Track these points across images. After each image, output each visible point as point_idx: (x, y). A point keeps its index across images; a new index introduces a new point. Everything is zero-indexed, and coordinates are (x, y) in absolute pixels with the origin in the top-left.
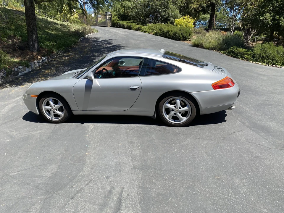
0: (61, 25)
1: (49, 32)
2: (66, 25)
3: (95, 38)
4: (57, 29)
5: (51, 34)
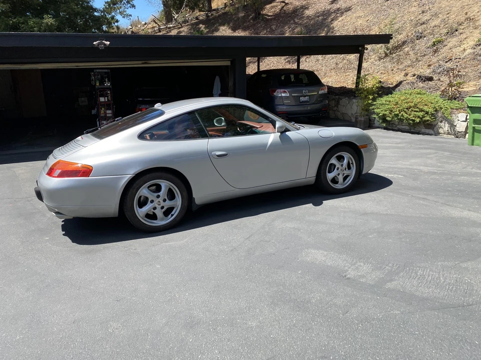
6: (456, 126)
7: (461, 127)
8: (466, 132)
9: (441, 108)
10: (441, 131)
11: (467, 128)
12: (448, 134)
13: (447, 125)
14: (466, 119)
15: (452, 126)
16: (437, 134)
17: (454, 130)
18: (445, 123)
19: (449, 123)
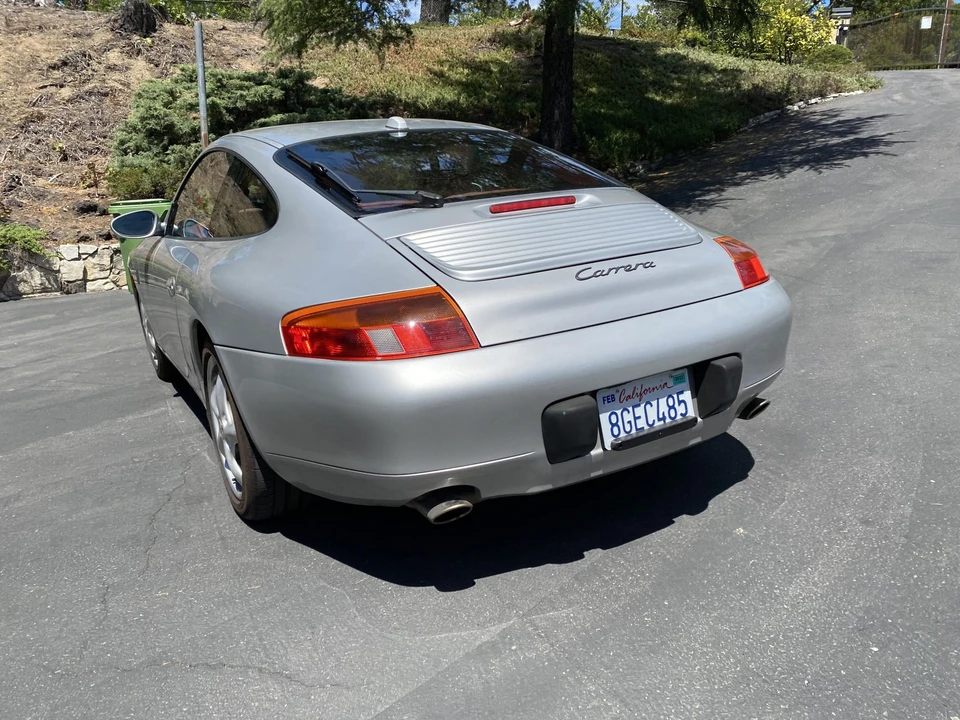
0: (724, 71)
1: (658, 98)
2: (741, 71)
3: (823, 113)
4: (693, 88)
5: (660, 103)
6: (59, 271)
7: (70, 271)
8: (85, 280)
9: (14, 241)
10: (22, 288)
11: (85, 272)
12: (45, 290)
13: (37, 273)
14: (80, 254)
15: (49, 271)
16: (17, 296)
17: (56, 280)
18: (30, 270)
19: (41, 268)
